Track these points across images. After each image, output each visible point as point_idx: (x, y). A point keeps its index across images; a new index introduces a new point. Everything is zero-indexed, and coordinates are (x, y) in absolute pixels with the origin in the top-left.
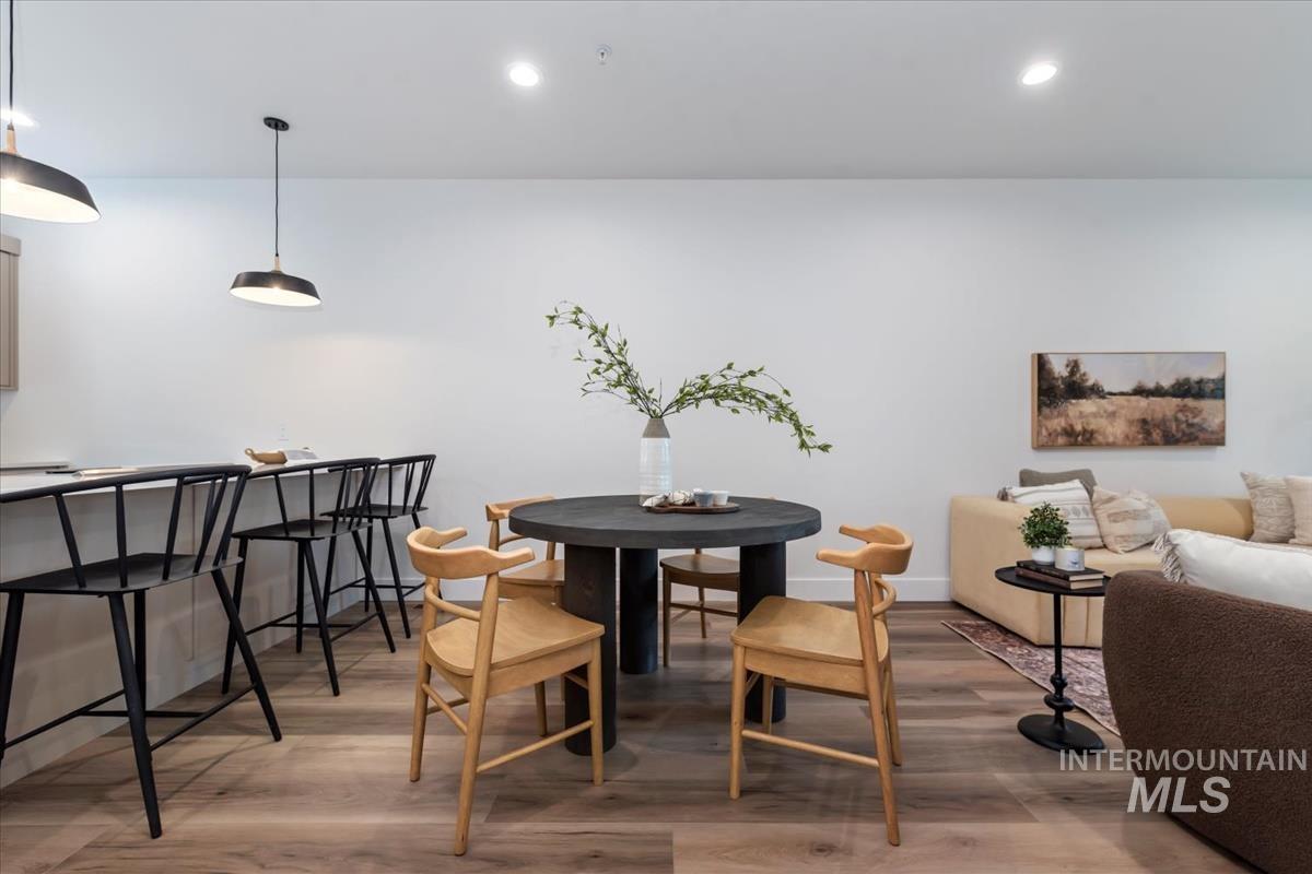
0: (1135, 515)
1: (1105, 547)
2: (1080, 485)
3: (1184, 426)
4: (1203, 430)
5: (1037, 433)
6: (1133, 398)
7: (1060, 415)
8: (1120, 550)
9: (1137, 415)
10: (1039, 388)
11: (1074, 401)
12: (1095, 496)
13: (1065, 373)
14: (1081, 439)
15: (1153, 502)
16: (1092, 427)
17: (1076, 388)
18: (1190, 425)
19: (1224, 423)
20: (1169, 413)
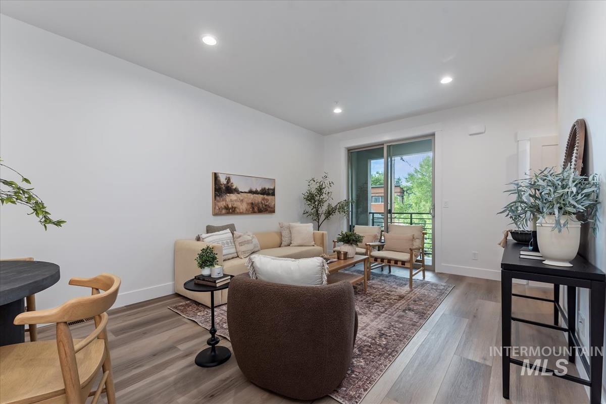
0: (248, 242)
1: (238, 256)
2: (230, 231)
3: (264, 206)
4: (269, 207)
5: (214, 208)
6: (249, 194)
7: (223, 200)
8: (243, 258)
9: (250, 201)
10: (215, 188)
11: (228, 195)
12: (234, 235)
13: (225, 183)
14: (231, 210)
15: (254, 236)
16: (235, 206)
17: (229, 190)
18: (266, 205)
19: (275, 204)
20: (260, 200)
